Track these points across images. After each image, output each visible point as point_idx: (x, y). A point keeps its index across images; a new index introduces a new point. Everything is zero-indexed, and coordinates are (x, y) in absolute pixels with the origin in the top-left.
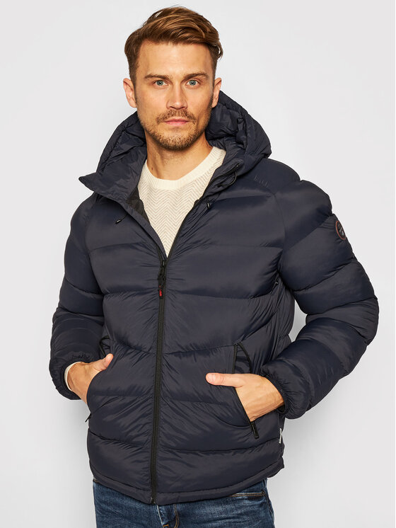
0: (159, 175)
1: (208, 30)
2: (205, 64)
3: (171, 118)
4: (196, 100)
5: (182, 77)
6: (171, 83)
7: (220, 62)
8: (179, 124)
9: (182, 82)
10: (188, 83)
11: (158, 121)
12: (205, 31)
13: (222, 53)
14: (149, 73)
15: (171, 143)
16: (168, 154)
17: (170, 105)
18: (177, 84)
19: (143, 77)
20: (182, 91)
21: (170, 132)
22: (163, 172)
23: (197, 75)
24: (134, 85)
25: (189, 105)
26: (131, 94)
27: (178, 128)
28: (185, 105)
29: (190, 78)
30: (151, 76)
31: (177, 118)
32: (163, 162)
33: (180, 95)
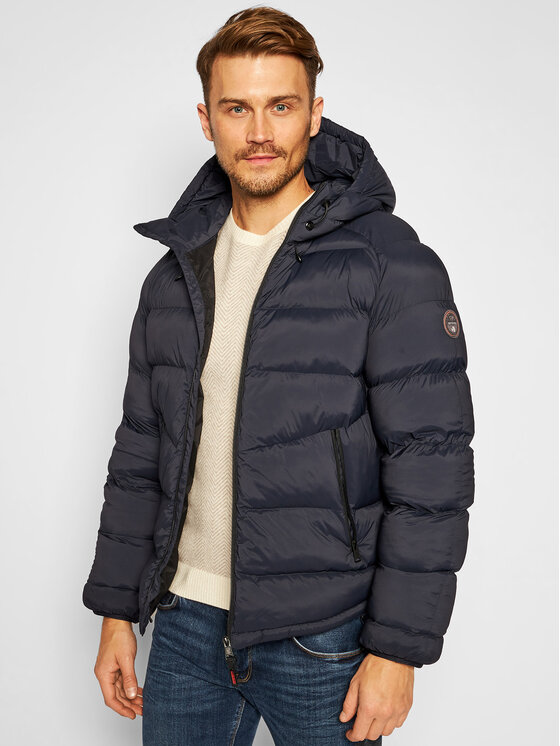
0: (244, 227)
1: (299, 35)
2: (296, 83)
3: (253, 156)
4: (286, 130)
5: (264, 102)
6: (252, 110)
7: (320, 79)
8: (264, 162)
9: (266, 107)
10: (275, 109)
11: (237, 158)
12: (294, 37)
13: (322, 67)
14: (223, 97)
15: (254, 188)
16: (254, 202)
17: (250, 139)
18: (259, 111)
19: (217, 102)
20: (266, 120)
21: (253, 173)
22: (249, 223)
23: (285, 98)
24: (209, 111)
25: (276, 136)
26: (207, 124)
27: (262, 167)
28: (270, 138)
29: (276, 102)
30: (225, 101)
31: (261, 154)
32: (247, 210)
33: (263, 125)
